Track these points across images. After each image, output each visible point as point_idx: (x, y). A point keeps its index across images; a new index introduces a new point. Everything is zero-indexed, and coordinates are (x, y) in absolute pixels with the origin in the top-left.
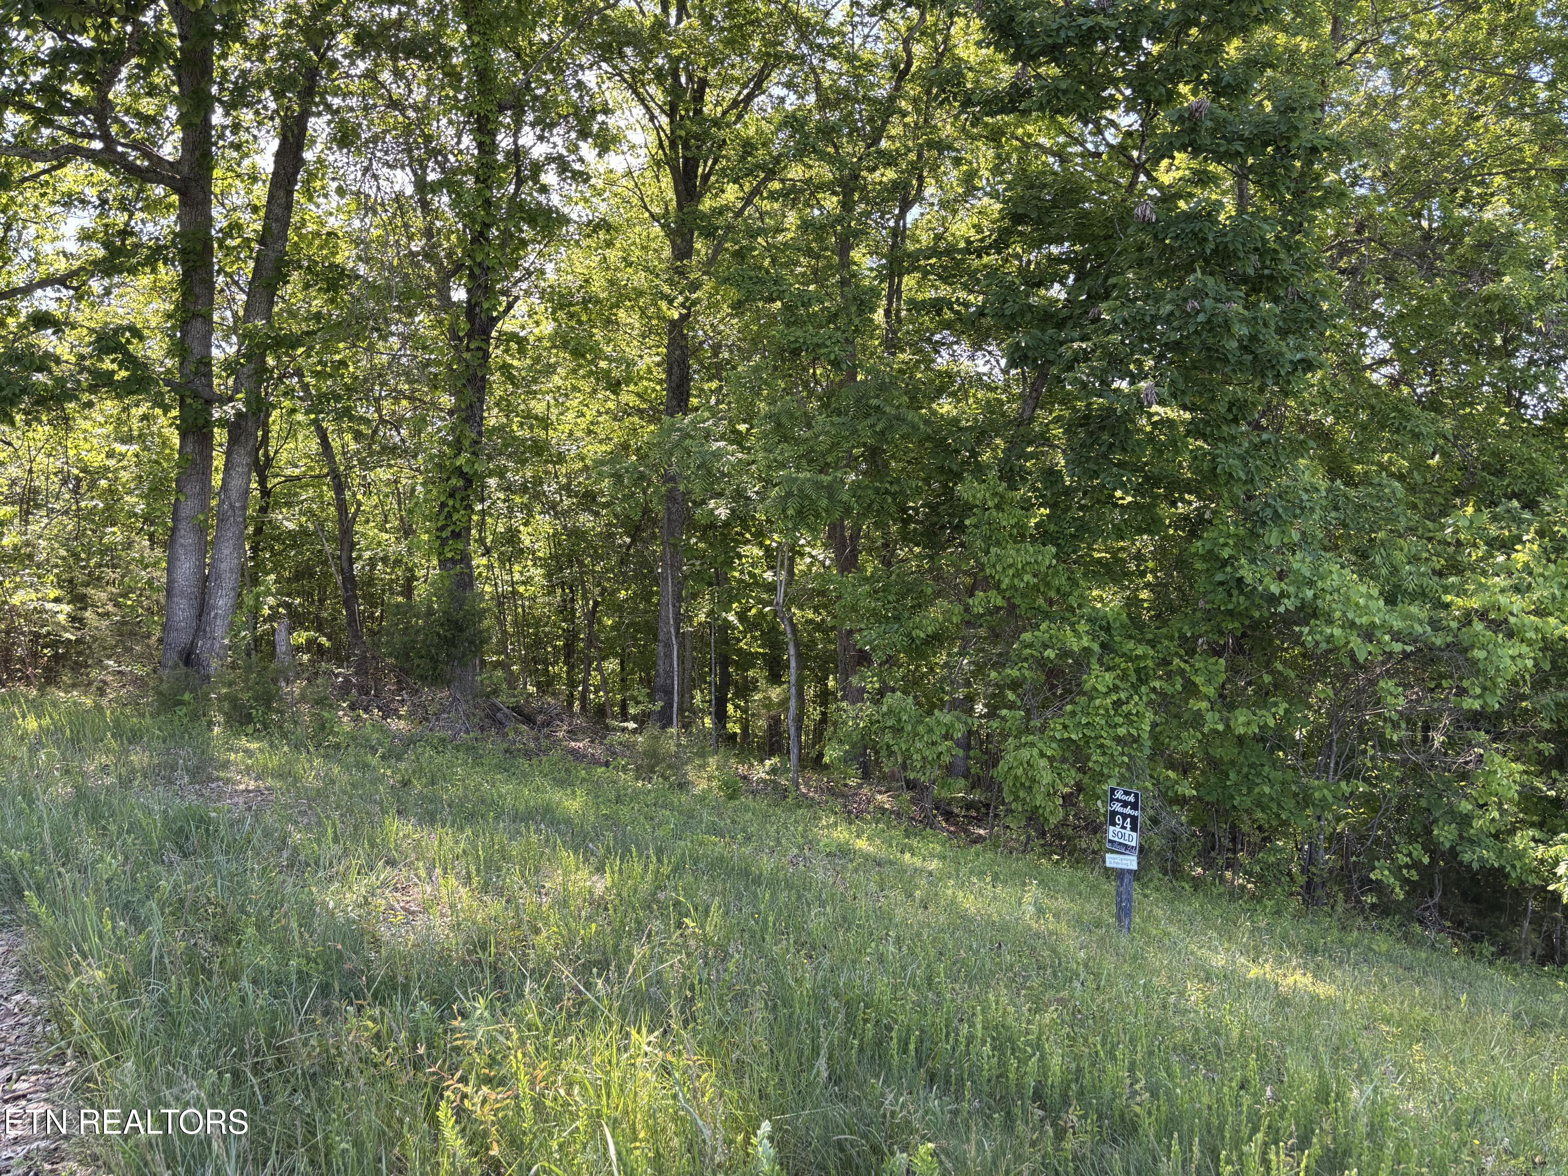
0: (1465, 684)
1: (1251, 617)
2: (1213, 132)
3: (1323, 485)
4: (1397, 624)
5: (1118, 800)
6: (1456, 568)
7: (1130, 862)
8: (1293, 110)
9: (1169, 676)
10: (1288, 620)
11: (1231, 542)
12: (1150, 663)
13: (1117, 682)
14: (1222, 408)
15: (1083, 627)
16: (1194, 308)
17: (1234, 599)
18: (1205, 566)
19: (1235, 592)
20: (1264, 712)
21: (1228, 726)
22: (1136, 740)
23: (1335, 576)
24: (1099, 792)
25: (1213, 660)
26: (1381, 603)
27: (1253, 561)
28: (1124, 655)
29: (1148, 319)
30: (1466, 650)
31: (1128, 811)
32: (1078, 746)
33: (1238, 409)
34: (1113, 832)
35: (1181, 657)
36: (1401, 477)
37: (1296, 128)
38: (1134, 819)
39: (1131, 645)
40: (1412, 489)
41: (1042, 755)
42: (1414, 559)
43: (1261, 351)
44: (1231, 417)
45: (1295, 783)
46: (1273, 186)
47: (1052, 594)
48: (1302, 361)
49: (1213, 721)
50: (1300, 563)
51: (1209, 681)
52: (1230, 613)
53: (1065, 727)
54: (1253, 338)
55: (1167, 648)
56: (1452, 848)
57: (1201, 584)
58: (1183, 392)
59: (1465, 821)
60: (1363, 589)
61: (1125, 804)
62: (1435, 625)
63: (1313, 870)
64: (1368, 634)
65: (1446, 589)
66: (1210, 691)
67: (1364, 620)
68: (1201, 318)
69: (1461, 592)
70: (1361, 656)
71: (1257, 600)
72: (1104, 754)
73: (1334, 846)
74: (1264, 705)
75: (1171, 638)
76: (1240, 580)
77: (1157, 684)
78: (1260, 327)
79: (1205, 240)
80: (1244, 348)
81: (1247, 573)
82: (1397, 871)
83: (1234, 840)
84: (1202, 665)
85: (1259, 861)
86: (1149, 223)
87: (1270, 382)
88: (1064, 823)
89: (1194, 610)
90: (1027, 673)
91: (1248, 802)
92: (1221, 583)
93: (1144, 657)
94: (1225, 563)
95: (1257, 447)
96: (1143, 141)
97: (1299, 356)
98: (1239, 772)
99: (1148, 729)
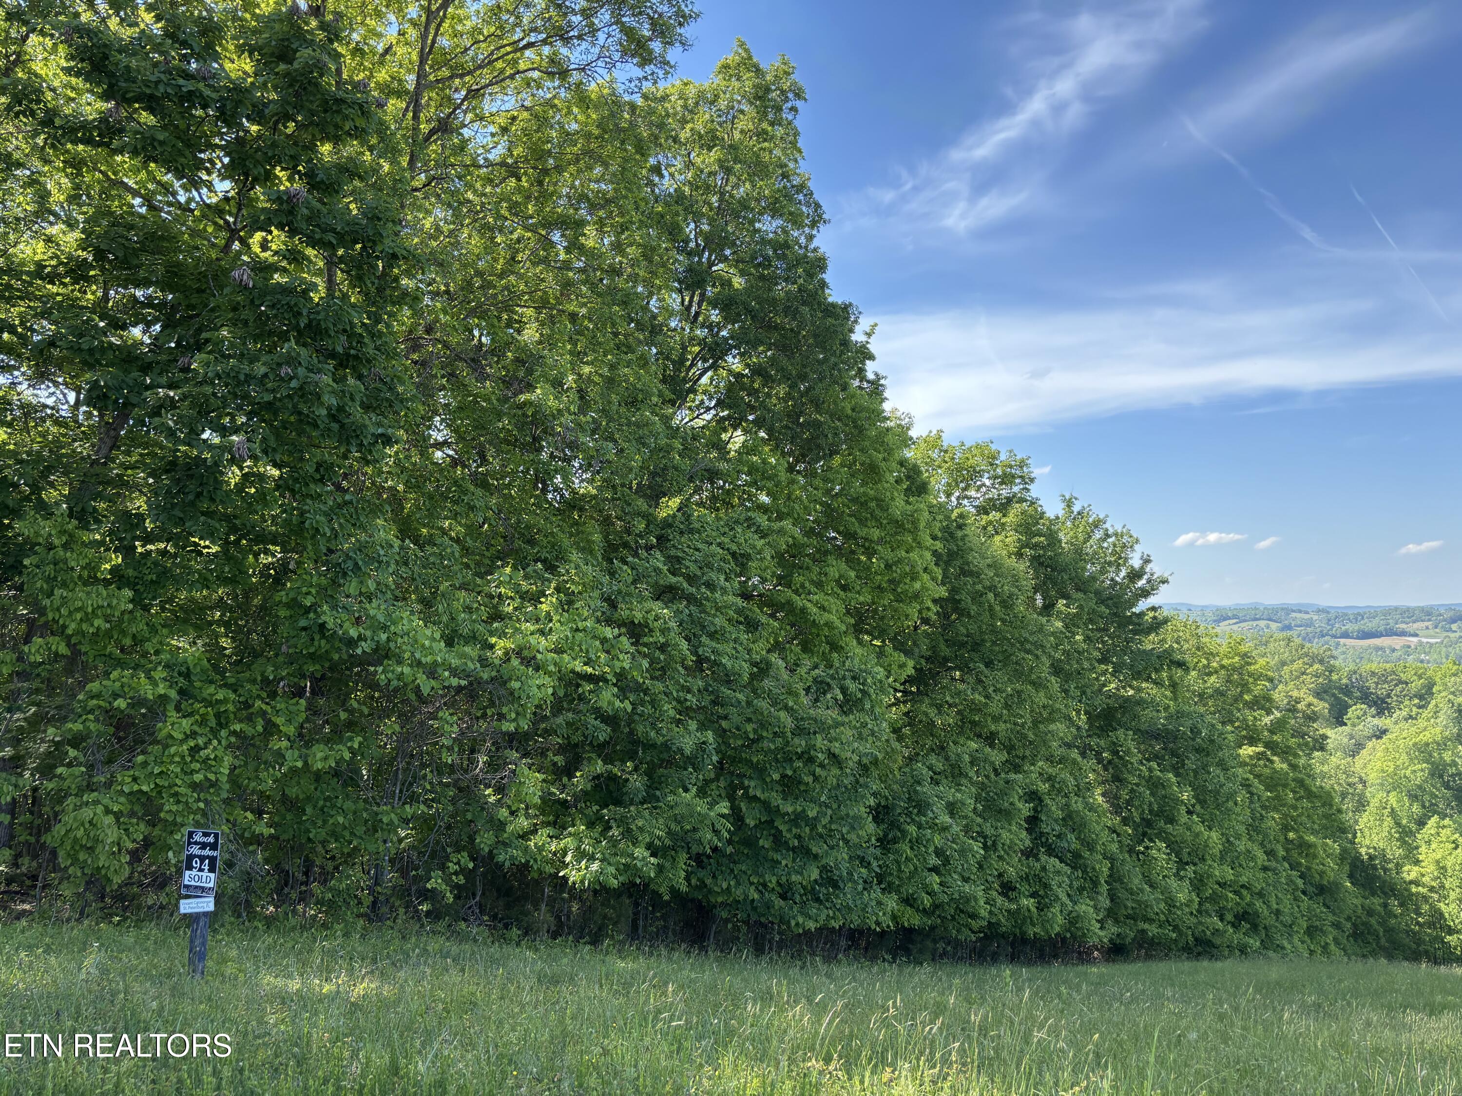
0: (505, 710)
1: (331, 660)
2: (309, 220)
3: (397, 543)
4: (455, 662)
5: (196, 843)
6: (497, 616)
7: (207, 904)
8: (379, 219)
9: (250, 719)
10: (365, 661)
11: (313, 591)
12: (231, 707)
13: (196, 728)
14: (310, 469)
15: (159, 674)
16: (287, 374)
17: (316, 643)
18: (288, 613)
19: (317, 637)
20: (341, 747)
21: (306, 763)
22: (214, 784)
23: (405, 622)
24: (171, 842)
25: (294, 701)
26: (443, 644)
27: (334, 607)
28: (204, 700)
29: (242, 377)
30: (505, 683)
31: (207, 852)
32: (149, 798)
33: (324, 471)
34: (189, 877)
35: (262, 699)
36: (457, 541)
37: (381, 235)
38: (213, 860)
39: (212, 689)
40: (466, 551)
41: (108, 811)
42: (468, 609)
43: (346, 421)
44: (318, 477)
45: (366, 810)
46: (360, 278)
47: (128, 642)
48: (382, 435)
49: (294, 760)
50: (376, 610)
51: (290, 721)
52: (312, 657)
53: (135, 779)
54: (341, 409)
55: (250, 691)
56: (491, 852)
57: (284, 630)
58: (274, 450)
59: (501, 826)
60: (428, 632)
61: (204, 846)
62: (484, 662)
63: (379, 889)
64: (432, 672)
65: (492, 634)
66: (291, 730)
67: (429, 659)
68: (294, 384)
69: (502, 635)
70: (426, 690)
71: (337, 644)
72: (178, 802)
73: (397, 866)
74: (341, 740)
75: (254, 681)
76: (322, 626)
77: (237, 727)
78: (347, 399)
79: (300, 314)
80: (333, 417)
81: (328, 617)
82: (447, 880)
83: (306, 874)
84: (283, 706)
85: (331, 889)
86: (246, 287)
87: (354, 449)
88: (128, 883)
89: (277, 655)
90: (92, 726)
91: (323, 834)
92: (304, 629)
93: (225, 701)
94: (308, 610)
95: (340, 506)
96: (239, 210)
97: (380, 431)
98: (315, 807)
99: (227, 772)
